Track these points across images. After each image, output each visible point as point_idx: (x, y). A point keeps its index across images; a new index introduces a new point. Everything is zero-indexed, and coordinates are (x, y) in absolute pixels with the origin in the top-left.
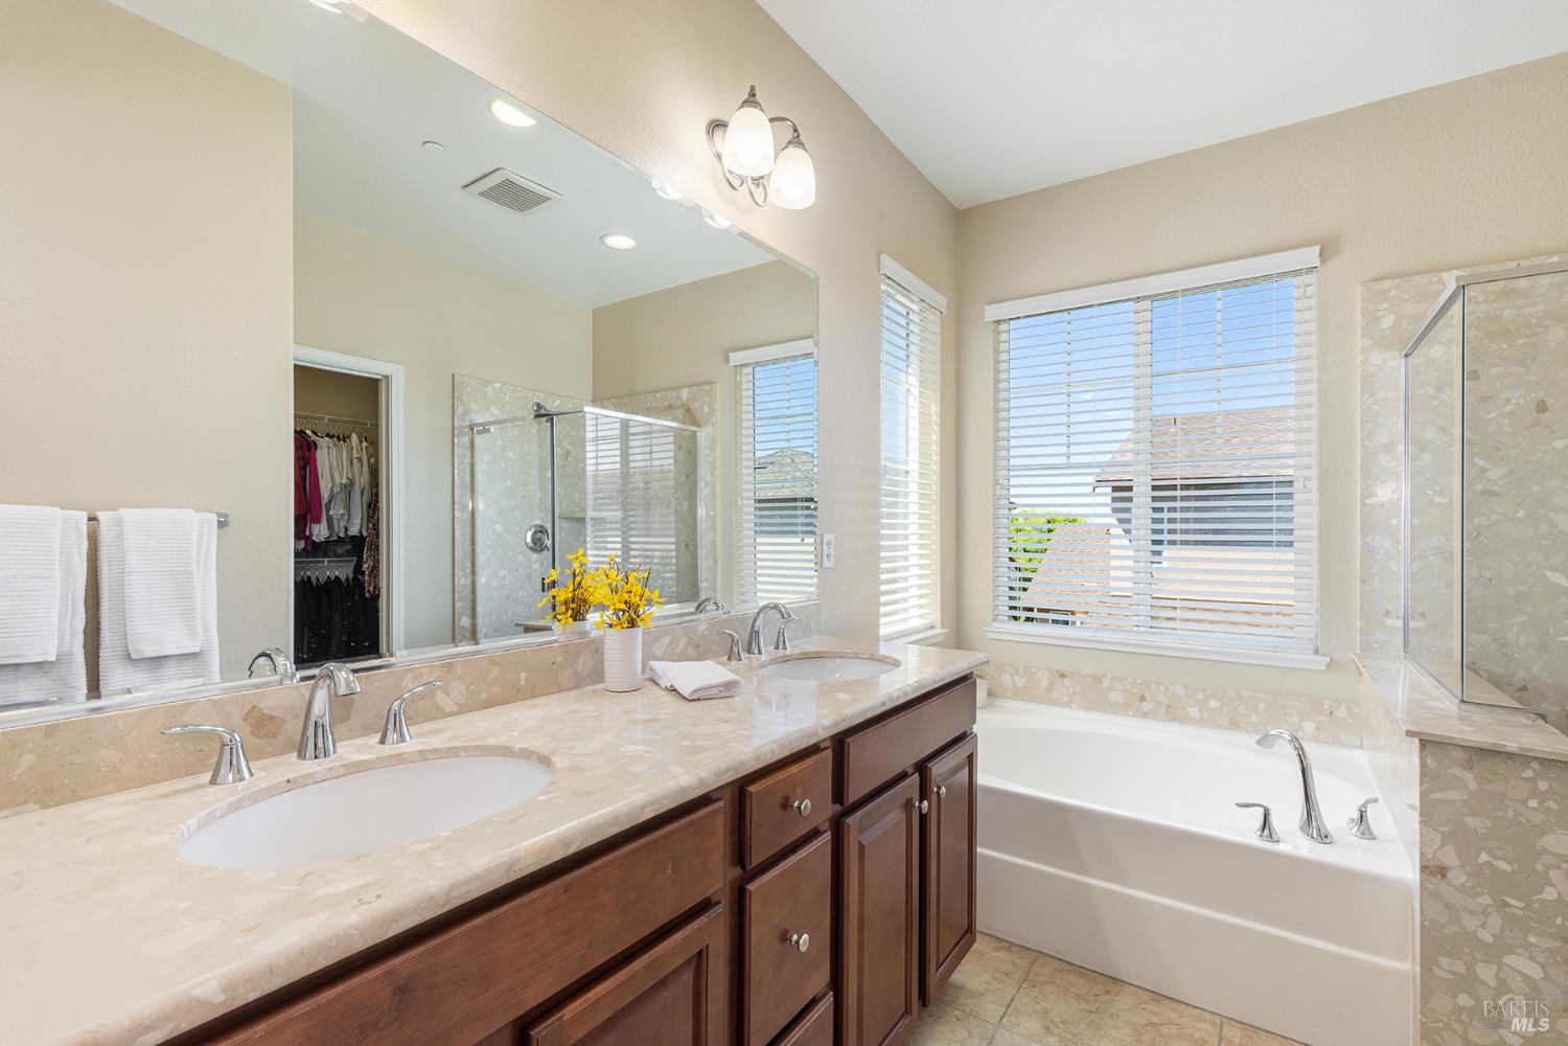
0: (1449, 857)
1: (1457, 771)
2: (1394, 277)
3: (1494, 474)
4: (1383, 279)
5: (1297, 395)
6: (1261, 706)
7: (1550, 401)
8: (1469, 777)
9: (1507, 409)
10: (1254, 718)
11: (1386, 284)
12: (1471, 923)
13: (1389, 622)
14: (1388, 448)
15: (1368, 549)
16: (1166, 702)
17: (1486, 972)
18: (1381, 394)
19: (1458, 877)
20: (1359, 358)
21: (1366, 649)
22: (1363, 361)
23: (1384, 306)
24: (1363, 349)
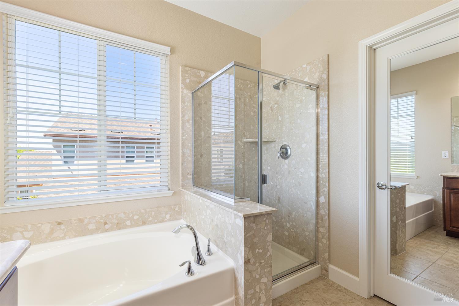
6: (153, 214)
10: (151, 219)
11: (187, 68)
13: (189, 176)
14: (188, 121)
15: (183, 153)
16: (116, 222)
18: (186, 104)
20: (181, 90)
21: (183, 186)
22: (182, 92)
23: (187, 75)
24: (182, 88)
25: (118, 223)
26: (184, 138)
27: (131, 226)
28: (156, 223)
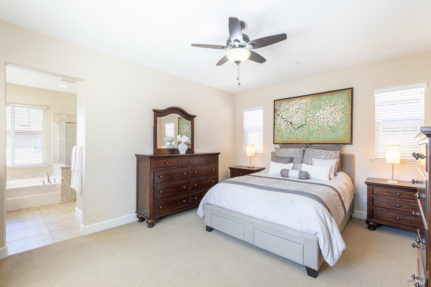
0: (64, 179)
1: (65, 170)
2: (57, 114)
3: (69, 140)
4: (56, 114)
5: (43, 126)
6: (37, 173)
7: (74, 132)
8: (66, 171)
9: (70, 133)
10: (36, 175)
11: (56, 115)
12: (66, 184)
13: (57, 159)
14: (56, 136)
15: (54, 149)
16: (19, 176)
17: (67, 188)
18: (55, 129)
19: (65, 180)
20: (53, 124)
21: (53, 163)
22: (53, 125)
23: (56, 118)
24: (53, 123)
25: (20, 176)
26: (54, 143)
27: (26, 178)
28: (39, 177)
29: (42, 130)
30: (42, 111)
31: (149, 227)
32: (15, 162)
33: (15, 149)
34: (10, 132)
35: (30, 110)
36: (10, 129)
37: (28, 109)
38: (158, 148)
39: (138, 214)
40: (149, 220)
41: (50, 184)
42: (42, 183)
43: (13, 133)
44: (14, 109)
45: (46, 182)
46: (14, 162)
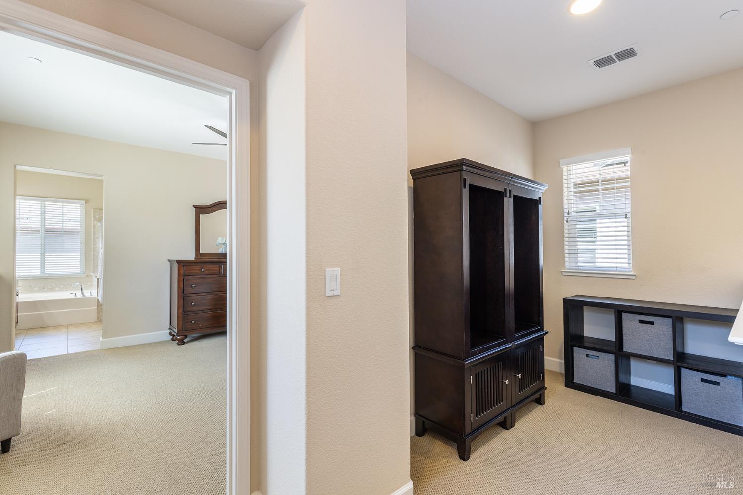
5: (80, 224)
10: (71, 288)
11: (97, 210)
15: (94, 255)
18: (96, 229)
21: (93, 272)
22: (93, 223)
23: (97, 214)
24: (93, 221)
25: (51, 288)
26: (94, 247)
27: (58, 291)
29: (79, 228)
30: (79, 205)
31: (179, 345)
32: (46, 271)
33: (46, 254)
34: (39, 231)
35: (64, 204)
36: (39, 226)
37: (62, 204)
38: (201, 252)
39: (172, 331)
40: (179, 336)
41: (84, 297)
42: (73, 296)
43: (43, 231)
44: (45, 204)
45: (79, 295)
46: (44, 271)
